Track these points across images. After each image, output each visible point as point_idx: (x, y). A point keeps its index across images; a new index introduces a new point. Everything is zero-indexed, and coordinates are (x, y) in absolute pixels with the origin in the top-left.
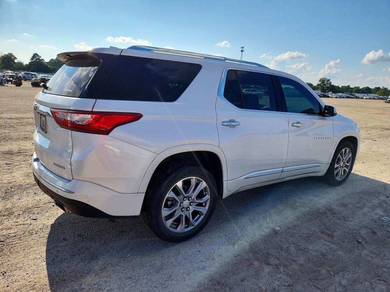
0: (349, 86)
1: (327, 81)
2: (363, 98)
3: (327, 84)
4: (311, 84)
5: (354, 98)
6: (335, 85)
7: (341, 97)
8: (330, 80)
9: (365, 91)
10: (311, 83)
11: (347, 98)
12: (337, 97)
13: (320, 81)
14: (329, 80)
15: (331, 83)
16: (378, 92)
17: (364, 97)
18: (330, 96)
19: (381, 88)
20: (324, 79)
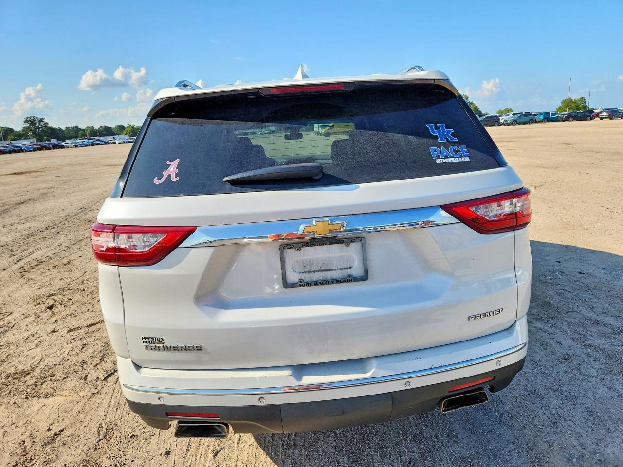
0: (77, 127)
1: (40, 122)
2: (114, 143)
3: (41, 126)
4: (8, 128)
5: (102, 144)
6: (54, 127)
7: (82, 145)
8: (43, 119)
9: (104, 133)
10: (10, 128)
11: (92, 145)
12: (76, 146)
13: (26, 121)
14: (41, 120)
15: (47, 124)
16: (125, 132)
17: (117, 142)
18: (64, 145)
19: (126, 126)
20: (32, 118)
